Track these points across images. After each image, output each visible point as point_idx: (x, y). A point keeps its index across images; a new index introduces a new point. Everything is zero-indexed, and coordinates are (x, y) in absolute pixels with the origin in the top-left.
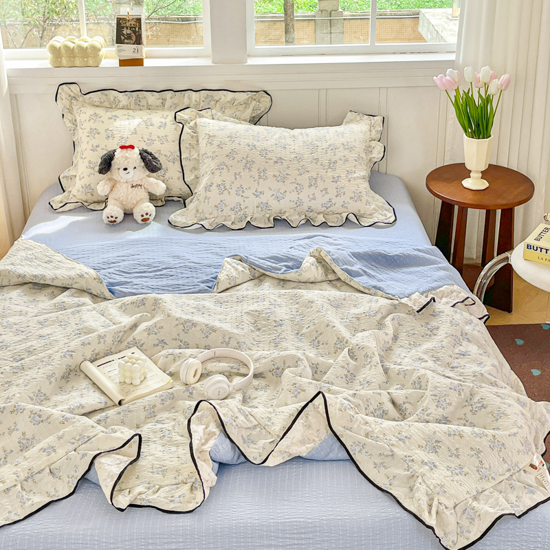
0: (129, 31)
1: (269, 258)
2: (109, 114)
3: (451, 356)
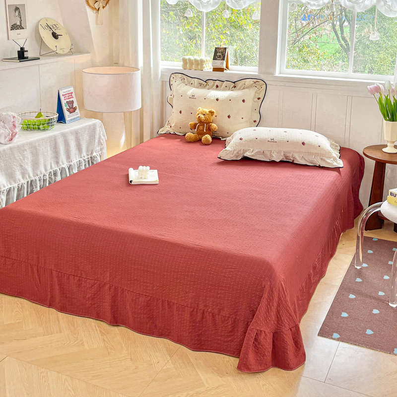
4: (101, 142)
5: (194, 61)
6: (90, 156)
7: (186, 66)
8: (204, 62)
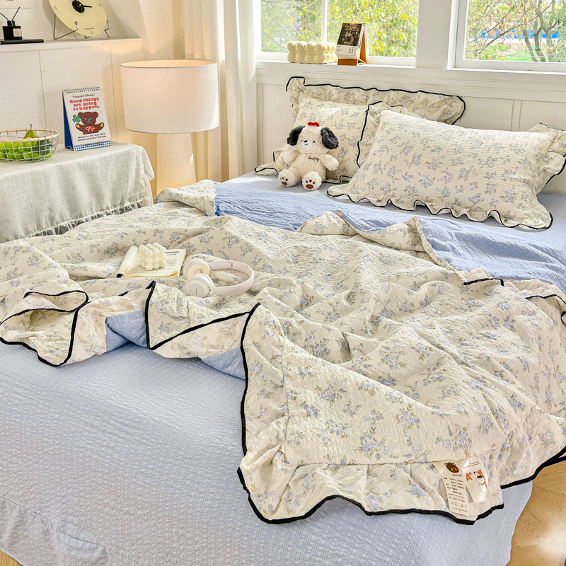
0: (350, 35)
1: (370, 221)
2: (319, 103)
3: (471, 334)
4: (139, 183)
5: (306, 49)
6: (119, 208)
7: (294, 57)
8: (324, 49)
